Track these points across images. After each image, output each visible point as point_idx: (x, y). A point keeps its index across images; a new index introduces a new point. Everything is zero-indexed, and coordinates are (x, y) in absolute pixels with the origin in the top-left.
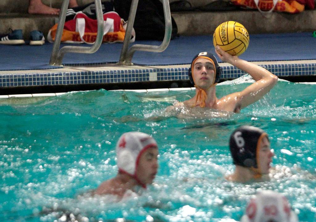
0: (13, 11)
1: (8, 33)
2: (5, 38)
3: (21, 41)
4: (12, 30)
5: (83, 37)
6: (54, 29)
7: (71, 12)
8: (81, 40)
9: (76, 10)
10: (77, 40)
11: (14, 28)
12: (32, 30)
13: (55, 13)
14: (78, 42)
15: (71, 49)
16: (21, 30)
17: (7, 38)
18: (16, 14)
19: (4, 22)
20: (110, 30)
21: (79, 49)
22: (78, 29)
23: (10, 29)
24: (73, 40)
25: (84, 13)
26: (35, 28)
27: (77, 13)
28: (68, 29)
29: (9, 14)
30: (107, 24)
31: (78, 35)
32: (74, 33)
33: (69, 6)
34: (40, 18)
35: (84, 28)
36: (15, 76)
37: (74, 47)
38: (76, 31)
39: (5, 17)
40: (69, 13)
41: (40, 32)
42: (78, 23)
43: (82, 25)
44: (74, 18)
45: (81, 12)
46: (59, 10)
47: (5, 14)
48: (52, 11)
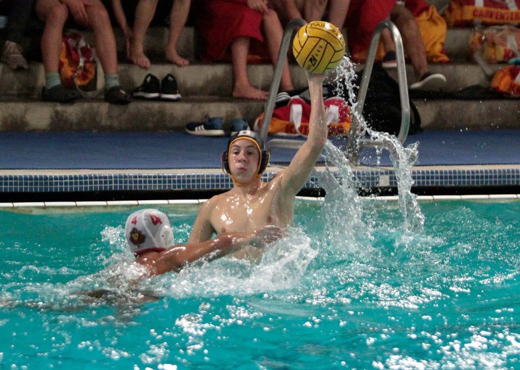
0: (212, 94)
1: (204, 121)
2: (199, 127)
3: (219, 132)
4: (209, 117)
5: (299, 128)
6: (261, 117)
7: (284, 96)
8: (295, 132)
9: (291, 94)
10: (291, 132)
11: (212, 116)
12: (234, 119)
13: (263, 98)
14: (293, 135)
15: (281, 143)
16: (222, 119)
17: (202, 127)
18: (216, 97)
19: (200, 107)
20: (334, 120)
21: (290, 144)
22: (292, 118)
23: (206, 116)
24: (287, 131)
25: (302, 98)
26: (239, 116)
27: (292, 98)
28: (279, 118)
29: (206, 97)
30: (330, 113)
31: (293, 126)
32: (287, 122)
33: (279, 89)
34: (244, 104)
35: (300, 117)
36: (208, 176)
37: (284, 141)
38: (291, 120)
39: (201, 101)
40: (281, 98)
41: (244, 120)
42: (293, 111)
43: (298, 113)
44: (288, 104)
45: (297, 97)
46: (267, 93)
47: (202, 97)
48: (258, 94)
